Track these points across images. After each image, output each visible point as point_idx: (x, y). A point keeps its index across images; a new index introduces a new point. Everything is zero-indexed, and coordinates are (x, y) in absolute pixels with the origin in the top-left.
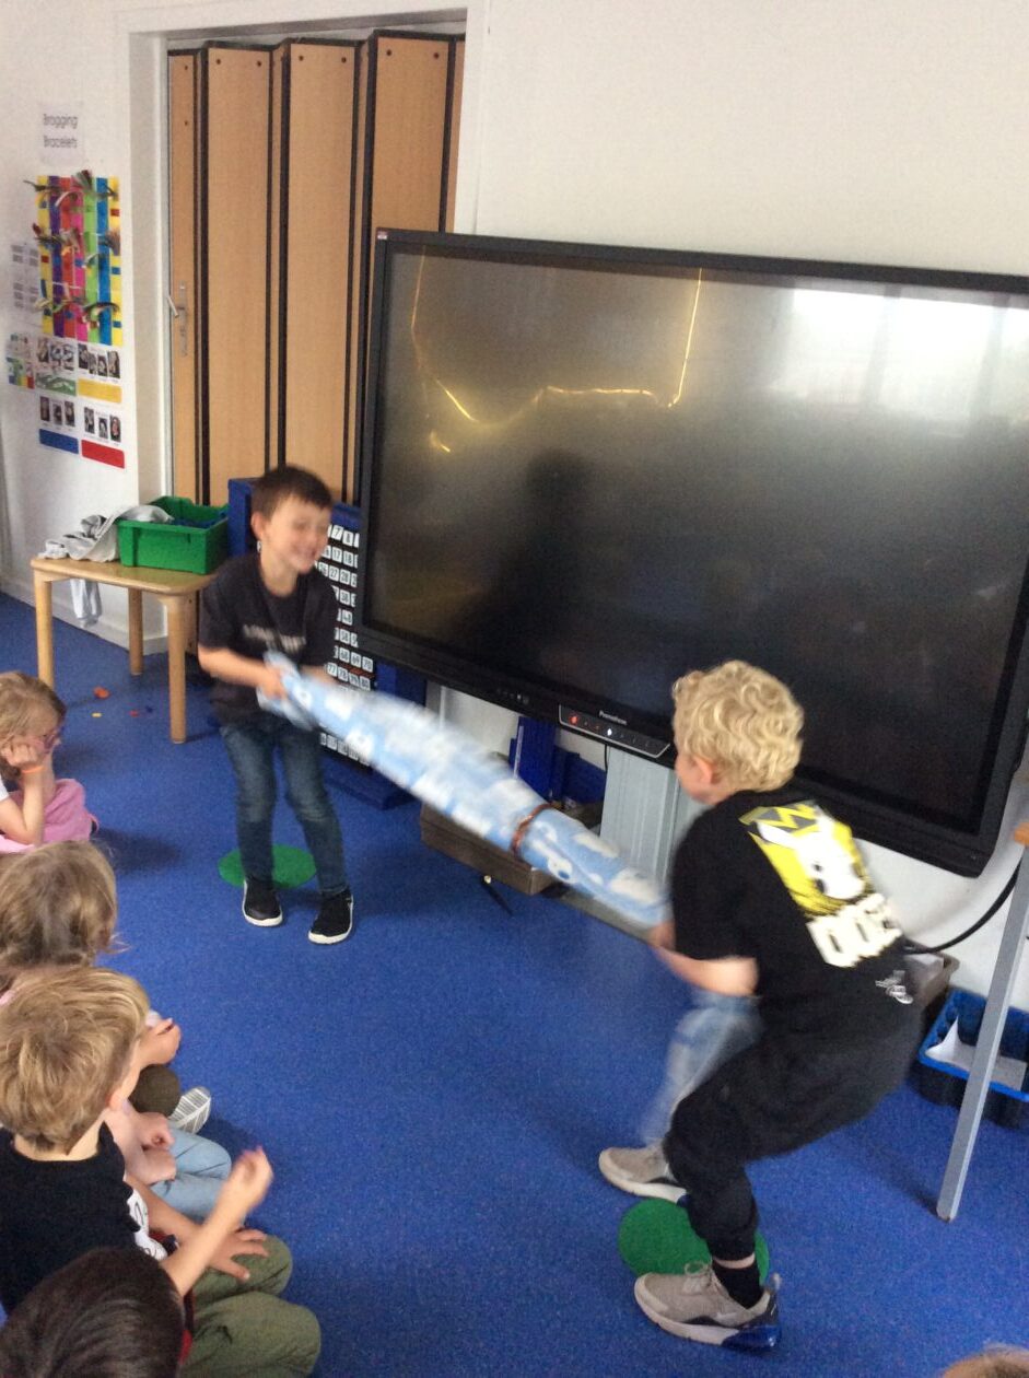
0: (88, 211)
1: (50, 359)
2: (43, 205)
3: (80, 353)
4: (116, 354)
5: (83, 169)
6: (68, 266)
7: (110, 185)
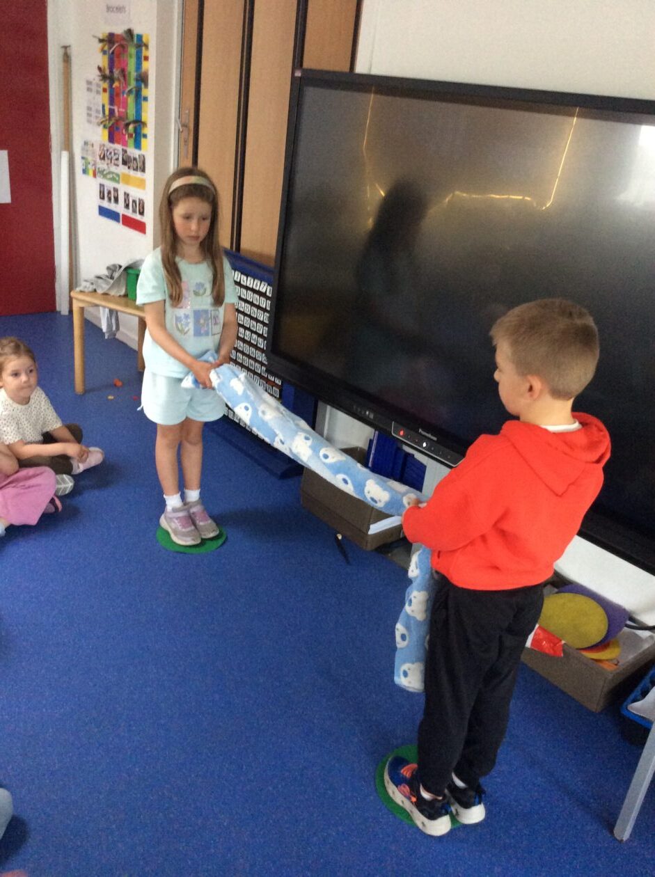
1: (106, 158)
2: (104, 52)
3: (123, 155)
4: (144, 156)
5: (128, 27)
6: (118, 95)
7: (144, 40)
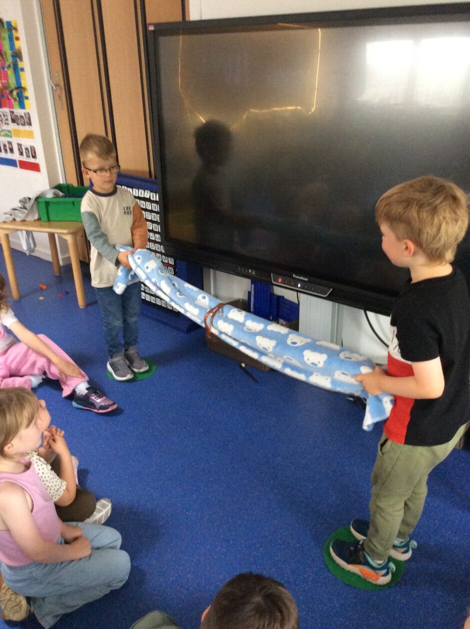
0: (4, 40)
3: (11, 115)
4: (28, 113)
7: (13, 24)
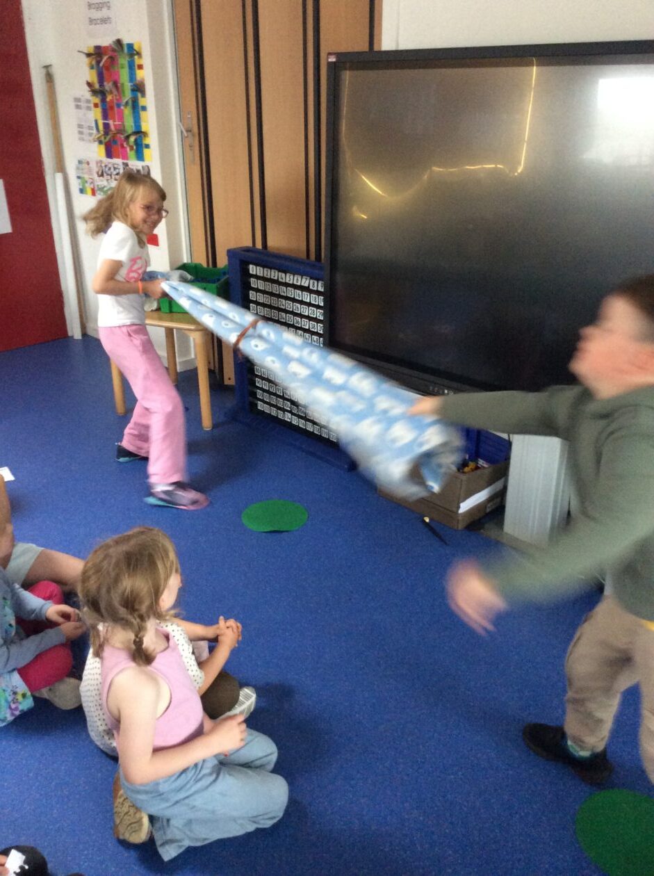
0: (123, 68)
1: (105, 174)
2: (92, 68)
4: (148, 167)
5: (117, 38)
6: (112, 108)
7: (136, 47)
